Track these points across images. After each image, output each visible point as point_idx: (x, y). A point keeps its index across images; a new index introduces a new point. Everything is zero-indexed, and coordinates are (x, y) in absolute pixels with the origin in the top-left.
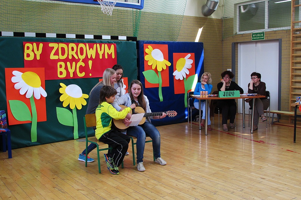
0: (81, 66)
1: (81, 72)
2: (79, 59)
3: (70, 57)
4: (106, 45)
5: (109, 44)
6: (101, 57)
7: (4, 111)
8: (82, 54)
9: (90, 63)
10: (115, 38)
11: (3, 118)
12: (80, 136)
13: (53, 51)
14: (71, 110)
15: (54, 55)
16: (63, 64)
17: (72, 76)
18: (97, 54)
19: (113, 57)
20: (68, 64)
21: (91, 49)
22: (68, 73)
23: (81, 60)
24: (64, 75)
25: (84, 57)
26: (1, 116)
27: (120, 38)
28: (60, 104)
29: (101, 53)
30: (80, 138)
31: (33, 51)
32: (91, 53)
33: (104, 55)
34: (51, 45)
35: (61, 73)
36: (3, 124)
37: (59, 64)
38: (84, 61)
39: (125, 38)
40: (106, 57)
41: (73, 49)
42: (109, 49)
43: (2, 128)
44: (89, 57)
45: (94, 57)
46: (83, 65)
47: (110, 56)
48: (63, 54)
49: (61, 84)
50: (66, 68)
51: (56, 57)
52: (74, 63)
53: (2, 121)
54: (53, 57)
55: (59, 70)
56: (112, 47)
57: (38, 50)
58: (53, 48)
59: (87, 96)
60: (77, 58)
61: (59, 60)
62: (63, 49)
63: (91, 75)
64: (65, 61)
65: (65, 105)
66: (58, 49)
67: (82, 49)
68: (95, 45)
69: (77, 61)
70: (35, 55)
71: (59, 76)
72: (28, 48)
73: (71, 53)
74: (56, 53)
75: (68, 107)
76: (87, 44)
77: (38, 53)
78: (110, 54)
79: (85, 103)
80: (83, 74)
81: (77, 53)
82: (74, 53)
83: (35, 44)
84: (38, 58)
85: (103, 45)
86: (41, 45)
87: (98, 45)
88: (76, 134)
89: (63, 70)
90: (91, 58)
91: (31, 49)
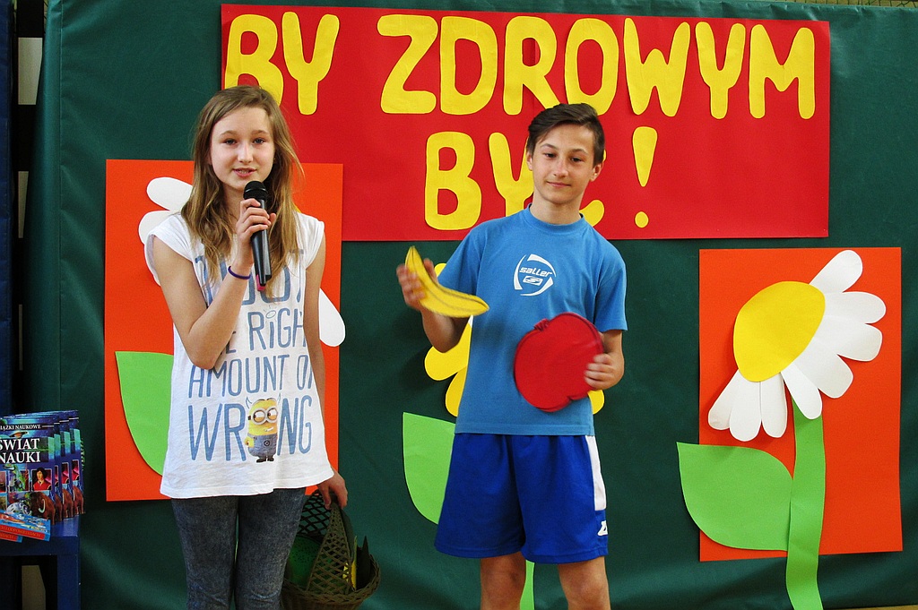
3: (513, 105)
4: (759, 32)
5: (781, 21)
6: (719, 109)
7: (68, 416)
8: (590, 83)
9: (644, 142)
11: (51, 456)
13: (406, 65)
15: (410, 85)
16: (463, 145)
18: (694, 87)
19: (807, 108)
20: (498, 145)
21: (656, 54)
22: (493, 202)
24: (466, 216)
25: (601, 103)
26: (42, 444)
28: (431, 397)
29: (719, 84)
31: (278, 59)
33: (739, 93)
34: (390, 25)
35: (448, 202)
36: (47, 493)
37: (436, 143)
40: (757, 108)
41: (531, 53)
42: (782, 54)
43: (42, 516)
44: (639, 105)
45: (670, 107)
47: (781, 101)
48: (467, 81)
50: (483, 172)
51: (421, 102)
53: (46, 475)
54: (397, 99)
55: (435, 180)
56: (804, 41)
57: (308, 56)
58: (404, 43)
61: (440, 121)
62: (467, 53)
63: (642, 220)
64: (479, 126)
66: (434, 50)
67: (592, 53)
68: (683, 30)
70: (291, 85)
71: (434, 219)
72: (250, 44)
73: (518, 75)
74: (425, 77)
76: (630, 26)
77: (311, 77)
78: (782, 86)
80: (594, 214)
81: (556, 79)
82: (536, 78)
83: (291, 20)
84: (308, 103)
85: (737, 31)
86: (329, 26)
87: (704, 30)
89: (460, 181)
90: (653, 114)
91: (267, 47)
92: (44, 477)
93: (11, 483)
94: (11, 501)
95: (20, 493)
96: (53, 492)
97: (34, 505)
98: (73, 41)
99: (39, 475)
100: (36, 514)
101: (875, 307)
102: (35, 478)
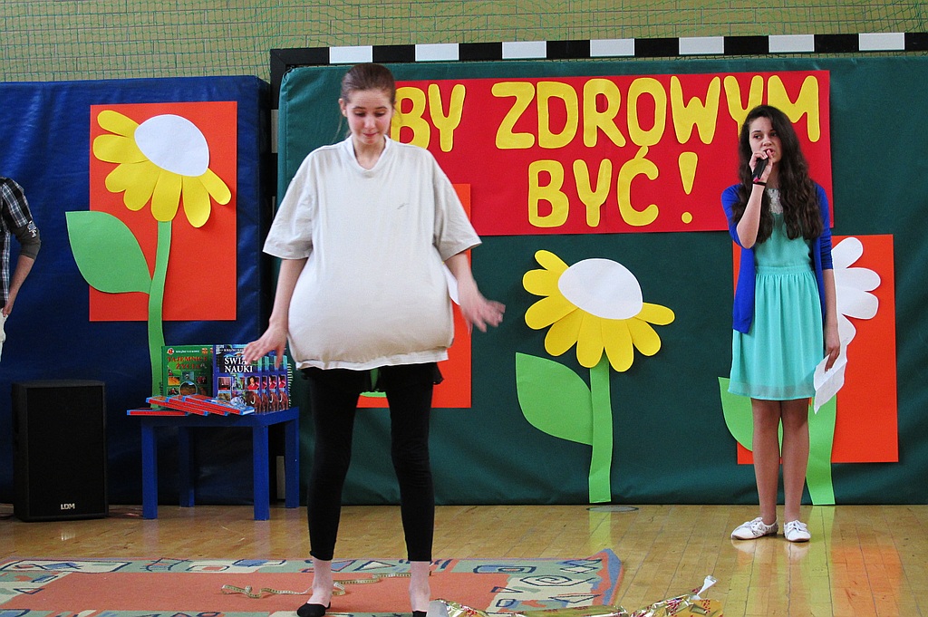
0: (640, 181)
1: (638, 204)
2: (631, 150)
3: (590, 140)
4: (775, 81)
5: (793, 71)
8: (646, 122)
9: (688, 164)
10: (837, 43)
11: (259, 369)
12: (618, 491)
13: (513, 116)
14: (584, 373)
15: (516, 129)
16: (555, 169)
17: (593, 219)
18: (725, 122)
19: (814, 134)
20: (580, 168)
21: (695, 101)
22: (577, 208)
23: (644, 151)
24: (559, 217)
25: (654, 136)
27: (868, 42)
28: (535, 342)
30: (617, 500)
31: (427, 116)
32: (698, 118)
34: (500, 90)
35: (545, 208)
37: (535, 168)
38: (653, 154)
39: (896, 41)
41: (602, 104)
42: (793, 96)
43: (253, 405)
44: (683, 136)
45: (707, 137)
46: (652, 172)
48: (557, 125)
49: (542, 256)
50: (569, 187)
51: (525, 141)
52: (606, 166)
53: (256, 380)
54: (508, 138)
55: (536, 193)
56: (810, 86)
57: (446, 113)
58: (511, 101)
59: (665, 316)
60: (620, 141)
61: (538, 153)
62: (557, 106)
63: (687, 218)
64: (566, 156)
65: (555, 345)
66: (534, 103)
67: (646, 102)
68: (716, 81)
69: (621, 156)
70: (435, 133)
71: (535, 220)
72: (407, 106)
73: (594, 119)
74: (527, 123)
75: (569, 358)
76: (675, 82)
77: (448, 126)
79: (652, 346)
80: (651, 214)
81: (621, 121)
82: (606, 121)
83: (434, 90)
84: (447, 145)
85: (757, 81)
86: (459, 92)
87: (731, 83)
88: (599, 481)
89: (554, 194)
90: (694, 143)
91: (419, 109)
92: (255, 382)
93: (234, 385)
94: (233, 396)
95: (239, 391)
96: (261, 392)
97: (248, 398)
98: (294, 110)
99: (252, 380)
100: (249, 404)
101: (872, 279)
102: (249, 382)
